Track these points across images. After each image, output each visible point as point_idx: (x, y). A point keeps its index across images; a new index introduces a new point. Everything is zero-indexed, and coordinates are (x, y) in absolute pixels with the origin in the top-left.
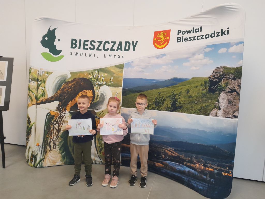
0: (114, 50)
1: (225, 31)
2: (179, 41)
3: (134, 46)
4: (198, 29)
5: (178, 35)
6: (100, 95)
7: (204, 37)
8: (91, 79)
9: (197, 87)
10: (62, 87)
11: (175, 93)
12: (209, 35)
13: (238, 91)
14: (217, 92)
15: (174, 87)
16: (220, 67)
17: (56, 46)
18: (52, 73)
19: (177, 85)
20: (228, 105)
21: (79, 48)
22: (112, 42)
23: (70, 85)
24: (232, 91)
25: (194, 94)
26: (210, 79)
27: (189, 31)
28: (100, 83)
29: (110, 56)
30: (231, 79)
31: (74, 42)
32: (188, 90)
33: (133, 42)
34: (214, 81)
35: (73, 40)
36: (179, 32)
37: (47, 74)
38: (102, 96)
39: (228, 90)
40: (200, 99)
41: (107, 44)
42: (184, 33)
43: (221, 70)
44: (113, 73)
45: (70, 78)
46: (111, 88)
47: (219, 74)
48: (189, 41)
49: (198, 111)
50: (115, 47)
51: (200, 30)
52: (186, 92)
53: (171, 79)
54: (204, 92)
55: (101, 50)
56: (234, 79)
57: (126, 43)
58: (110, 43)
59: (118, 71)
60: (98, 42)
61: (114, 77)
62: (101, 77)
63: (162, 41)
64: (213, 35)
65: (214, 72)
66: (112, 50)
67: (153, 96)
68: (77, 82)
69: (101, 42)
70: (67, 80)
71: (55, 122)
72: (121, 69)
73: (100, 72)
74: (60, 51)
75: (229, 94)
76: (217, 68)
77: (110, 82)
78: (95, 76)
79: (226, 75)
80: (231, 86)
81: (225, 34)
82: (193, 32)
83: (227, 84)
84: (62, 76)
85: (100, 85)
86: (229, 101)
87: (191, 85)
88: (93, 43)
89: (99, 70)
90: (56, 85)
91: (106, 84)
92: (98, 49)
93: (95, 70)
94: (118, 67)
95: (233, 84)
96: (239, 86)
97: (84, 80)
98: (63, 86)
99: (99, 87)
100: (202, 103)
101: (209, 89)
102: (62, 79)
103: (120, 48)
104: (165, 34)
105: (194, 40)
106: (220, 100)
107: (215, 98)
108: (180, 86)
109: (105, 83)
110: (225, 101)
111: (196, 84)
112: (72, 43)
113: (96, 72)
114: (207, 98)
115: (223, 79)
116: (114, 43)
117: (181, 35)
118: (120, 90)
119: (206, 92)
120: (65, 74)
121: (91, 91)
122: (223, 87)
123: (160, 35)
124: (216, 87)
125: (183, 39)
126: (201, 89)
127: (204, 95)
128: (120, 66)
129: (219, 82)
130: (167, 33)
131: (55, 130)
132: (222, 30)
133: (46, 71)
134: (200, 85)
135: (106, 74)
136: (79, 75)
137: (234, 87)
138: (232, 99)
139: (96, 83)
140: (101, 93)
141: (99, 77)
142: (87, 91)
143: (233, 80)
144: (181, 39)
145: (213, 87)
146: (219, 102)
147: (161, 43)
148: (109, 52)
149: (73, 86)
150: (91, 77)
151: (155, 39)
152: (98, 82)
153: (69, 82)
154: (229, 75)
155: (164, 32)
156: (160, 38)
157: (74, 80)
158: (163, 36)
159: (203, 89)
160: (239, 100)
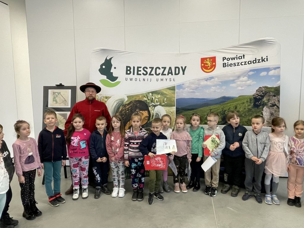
0: (165, 75)
1: (264, 59)
2: (225, 66)
3: (184, 71)
4: (241, 57)
5: (223, 61)
6: (155, 114)
7: (247, 63)
8: (146, 100)
9: (243, 103)
10: (120, 110)
11: (225, 109)
12: (251, 61)
13: (278, 105)
14: (261, 107)
15: (223, 104)
16: (262, 87)
17: (112, 73)
18: (110, 97)
19: (226, 103)
20: (270, 117)
21: (134, 74)
22: (162, 68)
23: (127, 107)
24: (273, 105)
25: (241, 110)
26: (254, 96)
27: (233, 58)
28: (154, 104)
29: (162, 80)
30: (271, 96)
31: (129, 69)
32: (236, 106)
33: (182, 67)
34: (258, 98)
35: (127, 67)
36: (224, 59)
37: (106, 99)
38: (157, 115)
39: (270, 105)
40: (246, 113)
41: (158, 69)
42: (228, 59)
43: (263, 89)
44: (166, 95)
45: (127, 101)
46: (165, 107)
47: (261, 92)
48: (234, 66)
49: (246, 123)
50: (166, 72)
51: (243, 57)
52: (235, 108)
53: (220, 98)
54: (250, 107)
55: (153, 75)
56: (275, 96)
57: (176, 68)
58: (161, 68)
59: (170, 92)
60: (150, 68)
61: (167, 98)
62: (155, 98)
63: (209, 66)
64: (255, 61)
65: (257, 91)
66: (163, 74)
67: (204, 112)
68: (134, 104)
69: (152, 68)
70: (124, 103)
72: (174, 91)
73: (153, 94)
75: (271, 108)
76: (260, 87)
77: (164, 103)
78: (149, 98)
79: (267, 93)
80: (272, 102)
81: (265, 61)
82: (237, 59)
83: (269, 100)
84: (120, 100)
85: (155, 106)
86: (271, 113)
87: (239, 102)
88: (145, 69)
89: (153, 93)
90: (115, 108)
91: (160, 105)
92: (150, 74)
93: (149, 93)
94: (170, 89)
95: (273, 100)
96: (279, 101)
97: (140, 102)
98: (121, 108)
99: (153, 108)
100: (249, 116)
101: (253, 104)
102: (120, 103)
103: (170, 72)
104: (211, 60)
105: (238, 65)
106: (263, 113)
107: (259, 112)
108: (229, 103)
109: (159, 103)
110: (268, 113)
111: (242, 101)
112: (127, 70)
113: (150, 94)
114: (252, 112)
115: (265, 96)
116: (165, 68)
117: (226, 61)
118: (174, 109)
119: (251, 108)
120: (122, 98)
121: (147, 111)
122: (266, 103)
123: (207, 61)
124: (259, 103)
125: (228, 64)
126: (247, 105)
127: (250, 110)
128: (172, 88)
129: (262, 99)
130: (213, 59)
132: (262, 58)
133: (105, 96)
134: (246, 102)
135: (159, 96)
136: (135, 98)
137: (275, 102)
138: (274, 112)
139: (151, 104)
140: (156, 113)
141: (154, 99)
142: (143, 111)
143: (273, 97)
144: (227, 65)
145: (257, 103)
146: (263, 115)
147: (209, 68)
148: (160, 77)
149: (130, 108)
150: (146, 99)
151: (203, 65)
152: (152, 103)
153: (126, 104)
154: (270, 93)
155: (210, 58)
156: (207, 64)
157: (131, 102)
158: (209, 62)
159: (249, 105)
160: (279, 112)
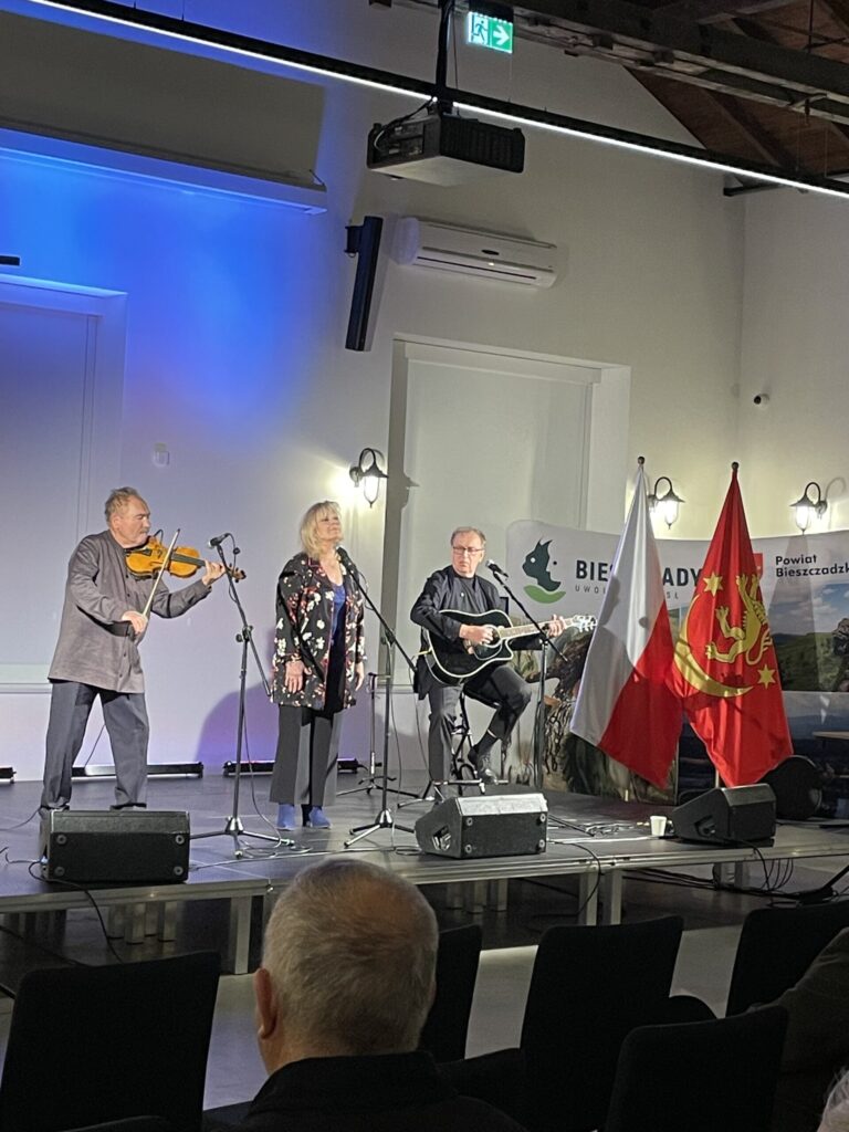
2: (780, 574)
3: (696, 579)
4: (810, 559)
5: (777, 564)
7: (820, 571)
10: (564, 651)
12: (827, 569)
17: (549, 573)
19: (783, 646)
21: (592, 578)
25: (812, 660)
26: (835, 635)
27: (795, 559)
31: (582, 566)
33: (692, 571)
34: (841, 638)
35: (579, 562)
36: (778, 559)
42: (787, 561)
47: (847, 628)
48: (796, 575)
51: (813, 560)
52: (799, 657)
54: (827, 655)
57: (679, 570)
64: (834, 570)
65: (839, 625)
71: (553, 719)
74: (558, 584)
76: (844, 619)
82: (802, 562)
87: (804, 646)
101: (834, 650)
102: (563, 636)
103: (668, 580)
105: (804, 574)
108: (789, 647)
112: (579, 569)
114: (832, 664)
117: (781, 564)
124: (844, 647)
127: (827, 661)
131: (553, 734)
144: (784, 572)
153: (576, 641)
157: (586, 637)
159: (826, 651)
